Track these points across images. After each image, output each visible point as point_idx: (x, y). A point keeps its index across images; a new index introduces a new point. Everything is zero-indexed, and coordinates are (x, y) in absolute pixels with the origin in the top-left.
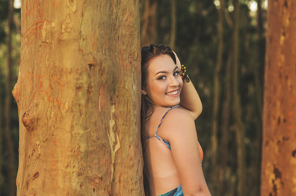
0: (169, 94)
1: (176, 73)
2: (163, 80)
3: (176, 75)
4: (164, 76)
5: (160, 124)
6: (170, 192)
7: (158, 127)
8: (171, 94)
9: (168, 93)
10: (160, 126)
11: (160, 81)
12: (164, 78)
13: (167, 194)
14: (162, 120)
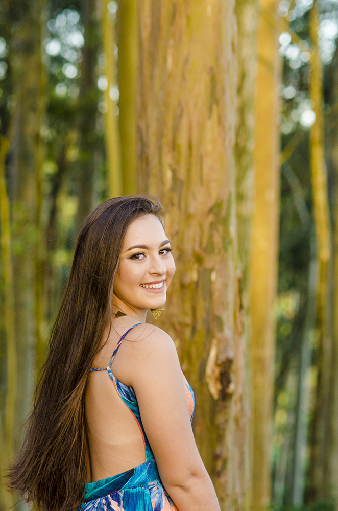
0: (147, 286)
1: (164, 250)
2: (139, 260)
3: (164, 254)
4: (141, 254)
5: (117, 350)
6: (120, 475)
7: (112, 354)
8: (151, 286)
9: (145, 284)
10: (115, 352)
11: (133, 261)
12: (141, 256)
13: (116, 478)
14: (119, 342)
